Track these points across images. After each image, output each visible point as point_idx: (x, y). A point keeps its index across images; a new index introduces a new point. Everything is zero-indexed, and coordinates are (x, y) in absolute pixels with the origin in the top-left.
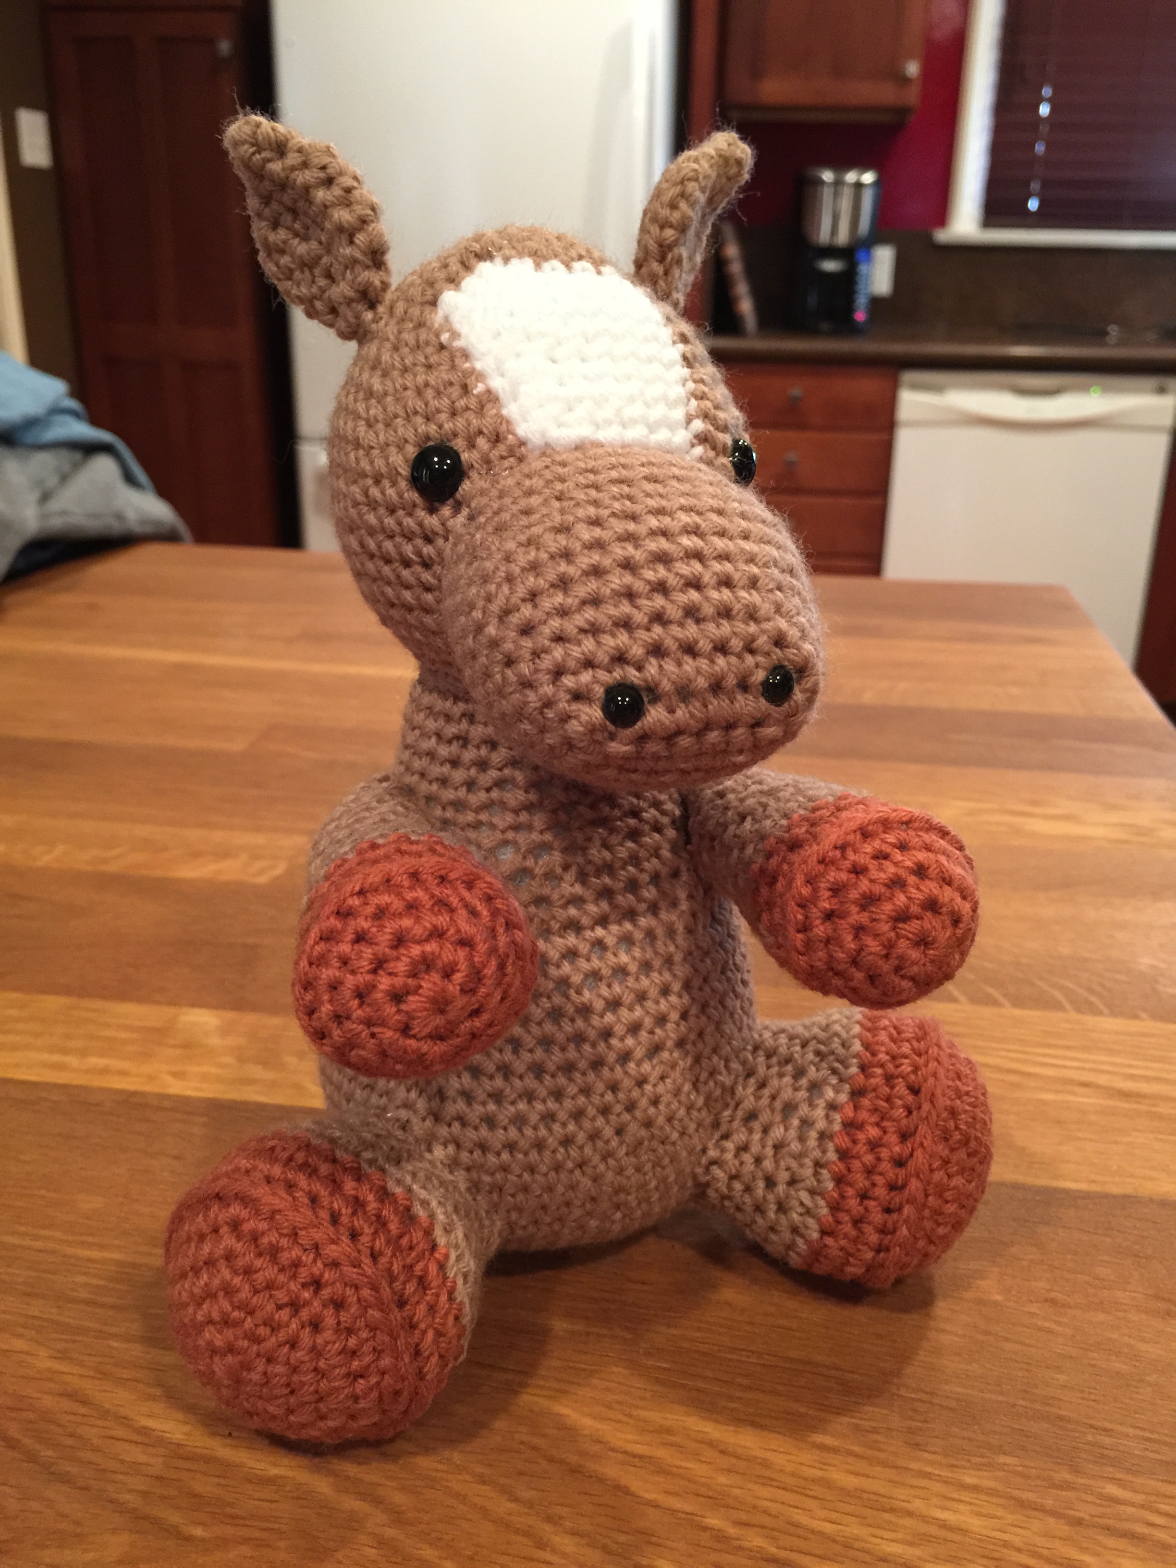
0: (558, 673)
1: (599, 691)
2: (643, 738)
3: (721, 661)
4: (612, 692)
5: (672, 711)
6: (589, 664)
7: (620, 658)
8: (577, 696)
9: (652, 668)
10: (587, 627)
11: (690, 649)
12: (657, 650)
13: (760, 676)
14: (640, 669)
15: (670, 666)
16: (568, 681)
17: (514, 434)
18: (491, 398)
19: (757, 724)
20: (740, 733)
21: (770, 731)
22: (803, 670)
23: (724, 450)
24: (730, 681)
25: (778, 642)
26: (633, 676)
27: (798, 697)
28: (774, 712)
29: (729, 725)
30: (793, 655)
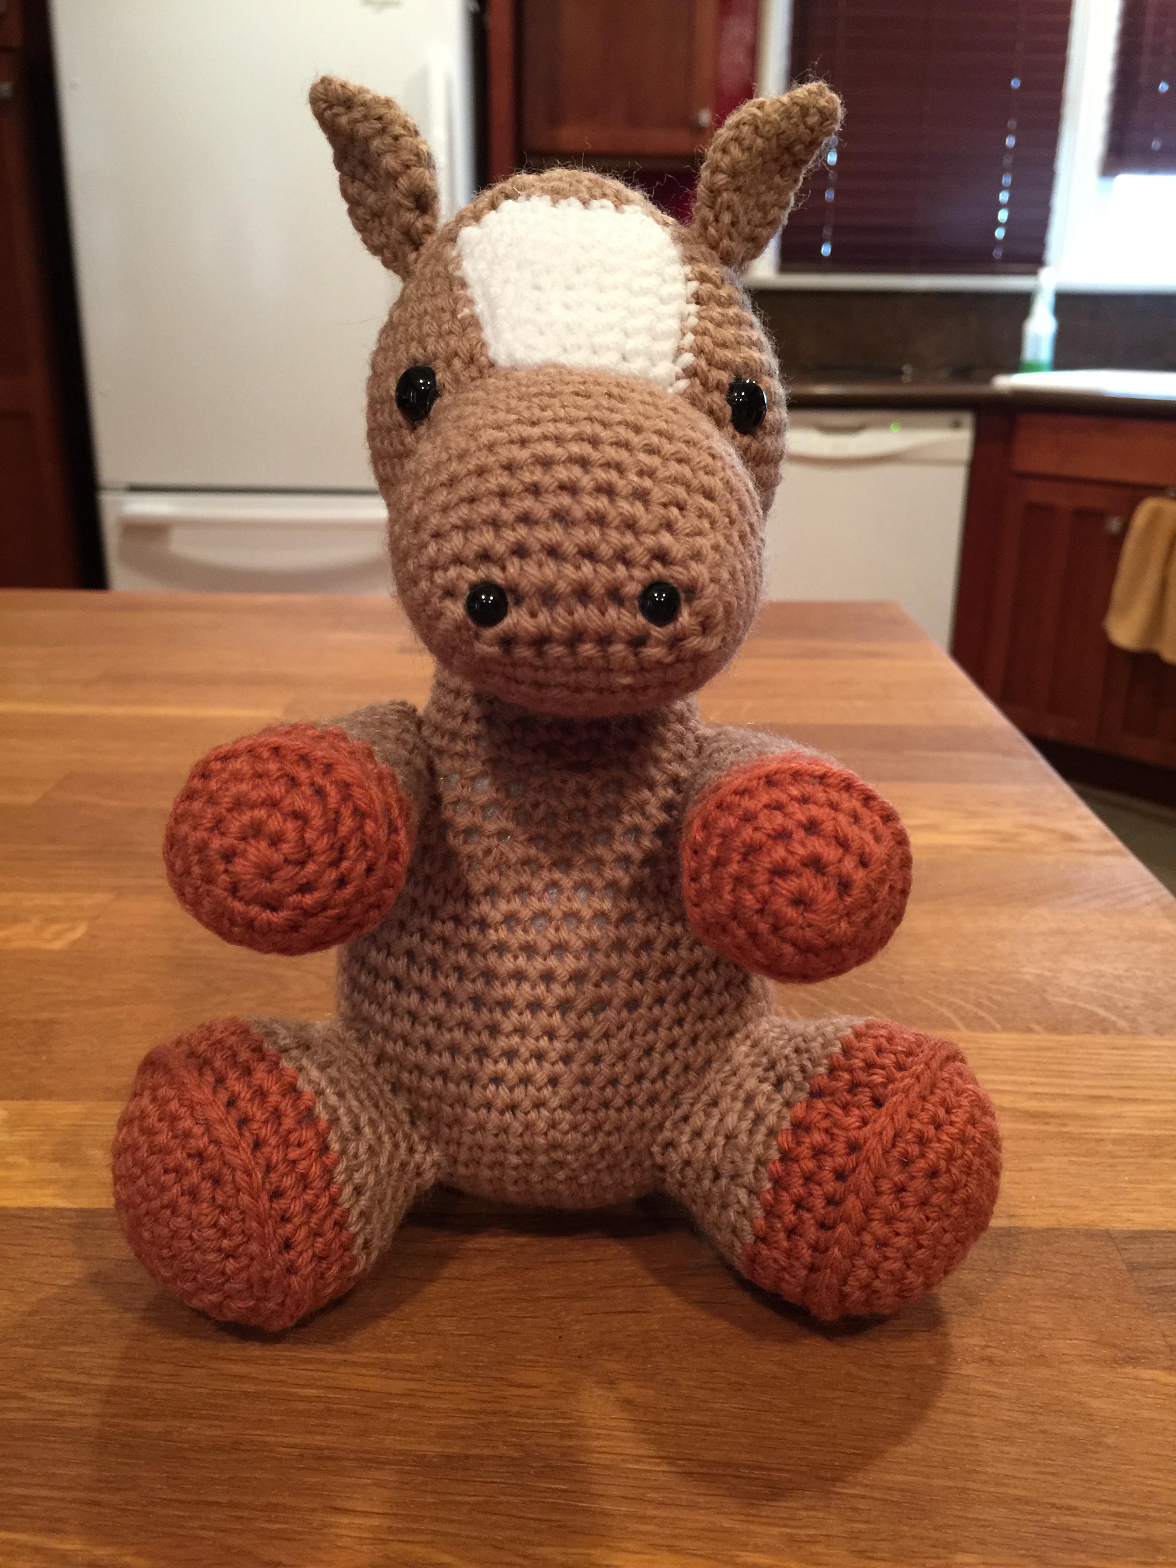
0: (433, 567)
1: (464, 587)
2: (507, 642)
3: (587, 568)
4: (477, 589)
5: (533, 615)
6: (458, 560)
7: (485, 556)
8: (450, 593)
9: (513, 567)
10: (459, 523)
11: (553, 552)
12: (520, 551)
13: (633, 589)
14: (504, 569)
15: (531, 569)
16: (440, 578)
17: (487, 357)
18: (473, 323)
19: (638, 642)
20: (618, 649)
21: (653, 652)
22: (692, 591)
23: (718, 386)
24: (598, 589)
25: (661, 556)
26: (496, 575)
27: (685, 618)
28: (657, 632)
29: (604, 639)
30: (678, 574)
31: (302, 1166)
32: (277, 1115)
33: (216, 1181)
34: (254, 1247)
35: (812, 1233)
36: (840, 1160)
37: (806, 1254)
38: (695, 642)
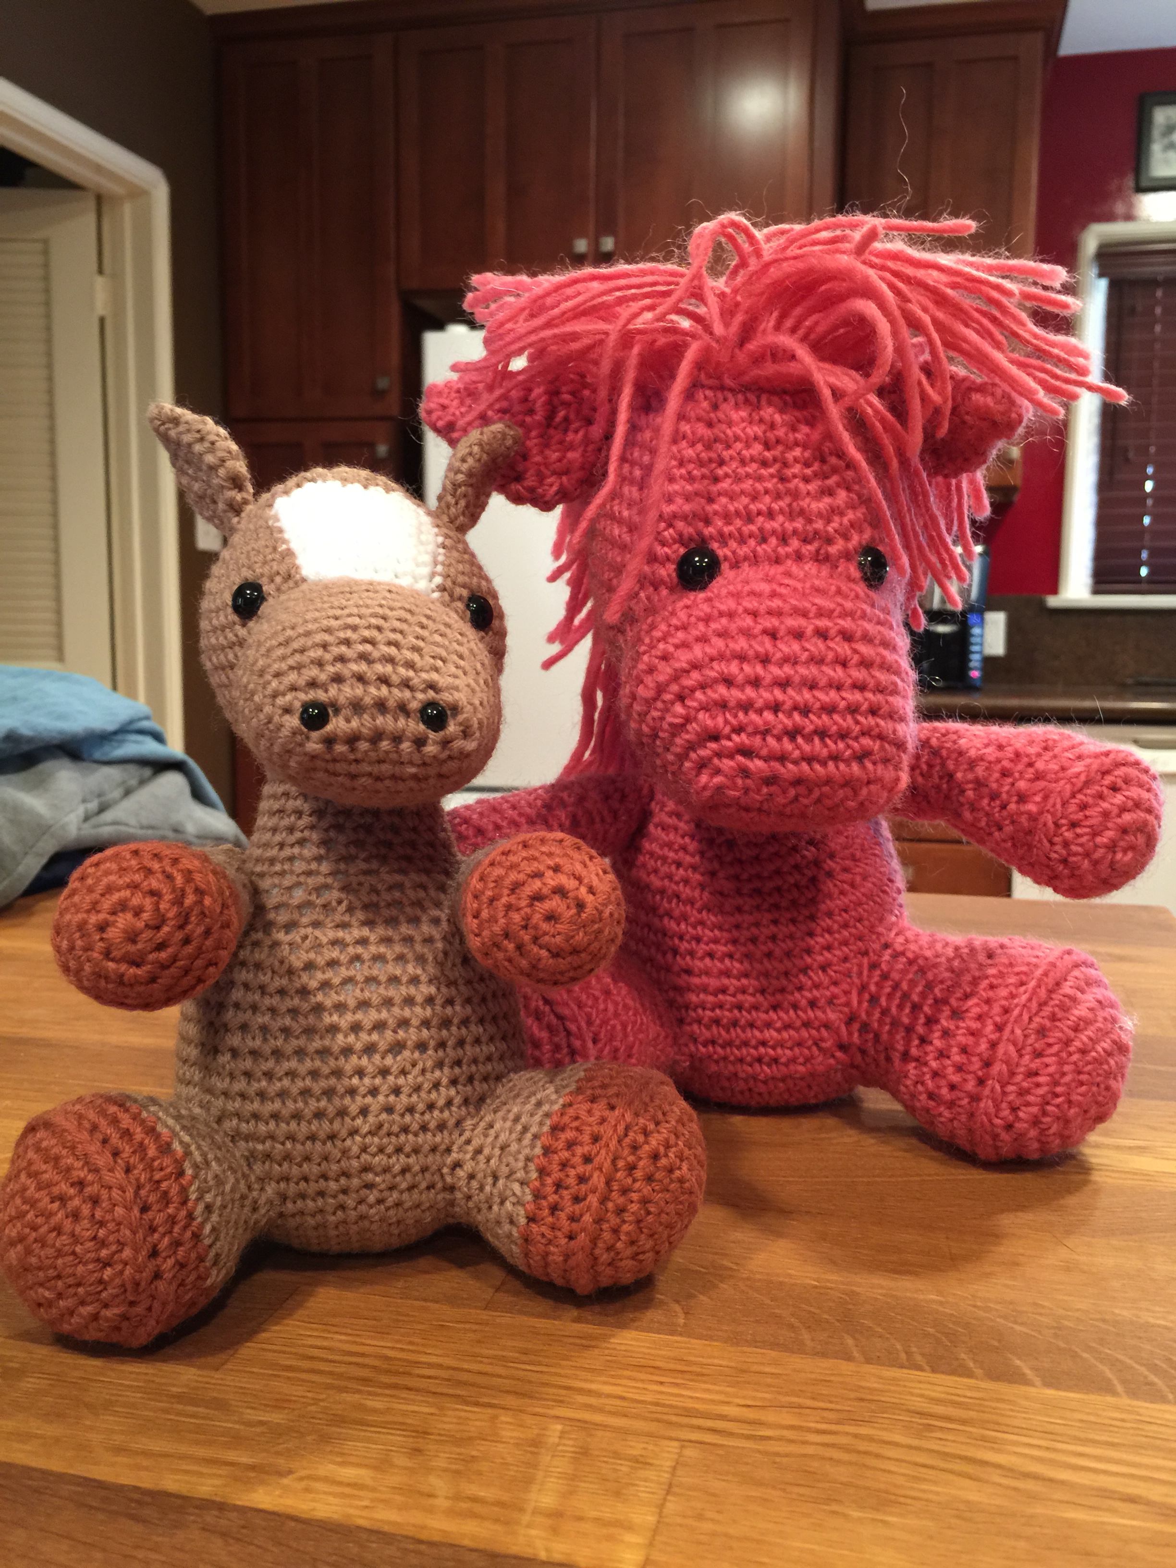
0: (275, 695)
1: (297, 705)
2: (329, 741)
3: (384, 690)
4: (306, 706)
5: (348, 721)
6: (294, 688)
7: (313, 684)
8: (287, 711)
9: (333, 690)
10: (295, 665)
11: (360, 678)
12: (338, 679)
13: (415, 705)
14: (326, 691)
15: (346, 690)
16: (280, 701)
17: (300, 575)
18: (289, 553)
19: (420, 742)
20: (406, 746)
21: (431, 749)
22: (455, 709)
23: (460, 598)
24: (391, 703)
25: (432, 686)
26: (321, 695)
27: (452, 728)
28: (432, 735)
29: (397, 739)
30: (446, 697)
31: (164, 1185)
32: (141, 1148)
33: (95, 1201)
34: (127, 1253)
35: (569, 1208)
36: (586, 1149)
37: (565, 1223)
38: (459, 744)
